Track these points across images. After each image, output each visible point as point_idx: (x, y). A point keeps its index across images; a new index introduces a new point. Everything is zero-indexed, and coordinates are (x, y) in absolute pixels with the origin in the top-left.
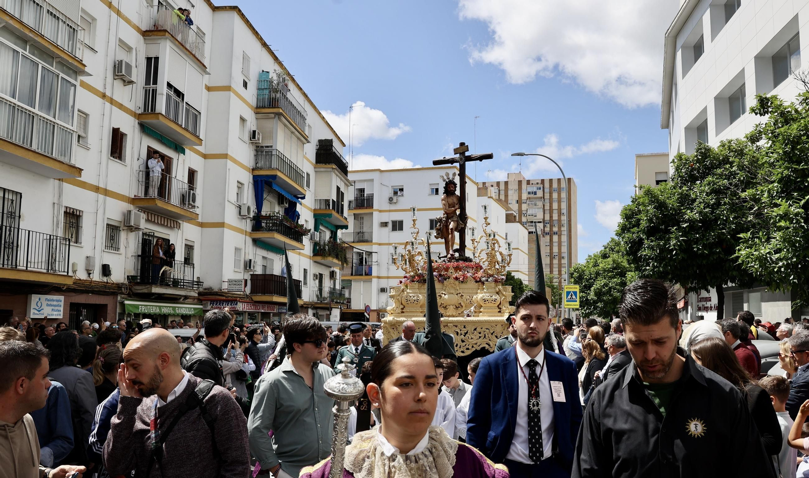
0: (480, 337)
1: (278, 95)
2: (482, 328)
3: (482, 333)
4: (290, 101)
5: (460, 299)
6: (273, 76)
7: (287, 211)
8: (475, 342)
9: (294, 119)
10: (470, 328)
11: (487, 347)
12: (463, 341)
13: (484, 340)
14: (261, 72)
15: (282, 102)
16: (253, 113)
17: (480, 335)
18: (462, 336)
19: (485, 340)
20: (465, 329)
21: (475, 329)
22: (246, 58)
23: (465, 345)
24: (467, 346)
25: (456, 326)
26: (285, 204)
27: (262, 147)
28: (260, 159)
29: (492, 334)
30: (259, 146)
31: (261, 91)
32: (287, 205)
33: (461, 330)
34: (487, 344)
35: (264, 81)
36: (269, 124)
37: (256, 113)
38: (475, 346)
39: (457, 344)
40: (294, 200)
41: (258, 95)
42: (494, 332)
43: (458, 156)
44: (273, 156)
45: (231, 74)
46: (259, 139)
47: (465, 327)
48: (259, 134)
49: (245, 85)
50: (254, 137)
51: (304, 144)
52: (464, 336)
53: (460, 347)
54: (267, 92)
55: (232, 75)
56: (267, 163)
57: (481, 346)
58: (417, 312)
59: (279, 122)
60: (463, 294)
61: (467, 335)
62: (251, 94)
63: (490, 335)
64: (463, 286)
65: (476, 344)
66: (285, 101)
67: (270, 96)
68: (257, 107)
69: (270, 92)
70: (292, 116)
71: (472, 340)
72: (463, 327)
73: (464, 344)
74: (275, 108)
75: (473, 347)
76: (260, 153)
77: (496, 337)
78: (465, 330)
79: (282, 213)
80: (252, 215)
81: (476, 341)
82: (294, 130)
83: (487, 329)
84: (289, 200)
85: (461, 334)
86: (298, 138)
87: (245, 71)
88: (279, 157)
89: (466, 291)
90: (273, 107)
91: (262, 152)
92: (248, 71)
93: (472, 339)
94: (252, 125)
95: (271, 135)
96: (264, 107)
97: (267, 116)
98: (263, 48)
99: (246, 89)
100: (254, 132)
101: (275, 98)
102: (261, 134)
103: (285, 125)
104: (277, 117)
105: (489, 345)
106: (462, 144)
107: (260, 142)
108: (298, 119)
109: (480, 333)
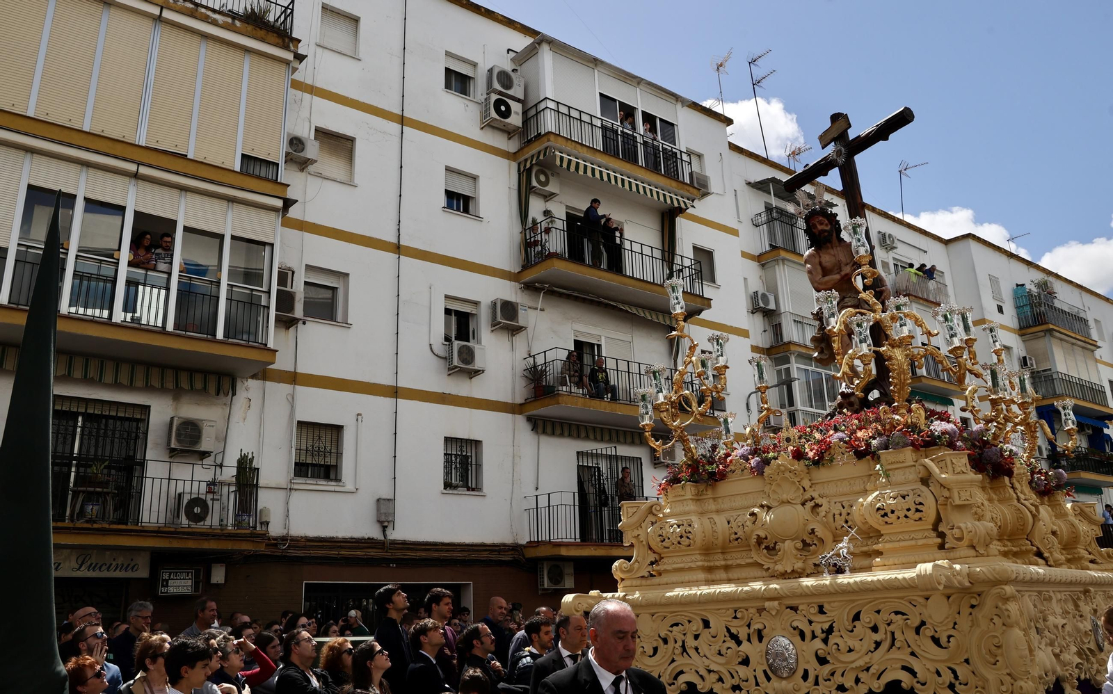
0: (878, 644)
1: (1043, 309)
2: (878, 612)
3: (882, 627)
4: (1059, 309)
5: (808, 516)
6: (1031, 287)
7: (1091, 439)
8: (861, 663)
9: (1072, 328)
10: (839, 614)
11: (904, 677)
12: (822, 661)
13: (890, 655)
14: (1015, 287)
15: (1050, 314)
16: (1017, 336)
17: (877, 637)
18: (818, 644)
19: (894, 654)
20: (821, 618)
21: (857, 617)
22: (994, 280)
23: (833, 674)
24: (838, 679)
25: (794, 609)
26: (1087, 431)
27: (1038, 372)
28: (1039, 386)
29: (917, 631)
30: (1034, 372)
31: (1021, 309)
32: (1090, 432)
33: (810, 622)
34: (904, 668)
35: (1022, 297)
36: (1041, 344)
37: (1021, 335)
38: (863, 676)
39: (806, 672)
40: (1097, 424)
41: (1018, 315)
42: (923, 623)
43: (831, 148)
44: (1055, 381)
45: (981, 305)
46: (1032, 365)
47: (821, 610)
48: (1030, 359)
49: (1000, 309)
50: (1026, 364)
51: (1093, 351)
52: (825, 641)
53: (817, 683)
54: (1028, 308)
55: (983, 306)
56: (1050, 390)
57: (887, 678)
58: (690, 569)
59: (1052, 339)
60: (819, 501)
61: (833, 639)
62: (1010, 318)
63: (911, 635)
64: (822, 474)
65: (868, 669)
66: (1053, 312)
67: (1033, 311)
68: (1021, 328)
69: (1032, 308)
70: (1067, 326)
71: (852, 656)
72: (814, 610)
73: (827, 669)
74: (1042, 324)
75: (857, 681)
76: (1037, 380)
77: (936, 641)
78: (821, 623)
79: (1084, 445)
80: (1045, 454)
81: (867, 659)
82: (1074, 341)
83: (897, 613)
84: (1092, 426)
85: (814, 636)
86: (1083, 348)
87: (996, 295)
88: (1063, 379)
89: (830, 490)
90: (1040, 325)
91: (1040, 378)
92: (1000, 294)
93: (850, 650)
94: (1020, 351)
95: (1048, 356)
96: (1030, 327)
97: (1035, 336)
98: (1012, 259)
99: (1003, 313)
100: (1024, 358)
101: (1040, 313)
102: (1033, 358)
103: (1061, 340)
104: (1048, 335)
105: (913, 673)
106: (836, 118)
107: (1035, 367)
108: (1077, 325)
109: (875, 629)
